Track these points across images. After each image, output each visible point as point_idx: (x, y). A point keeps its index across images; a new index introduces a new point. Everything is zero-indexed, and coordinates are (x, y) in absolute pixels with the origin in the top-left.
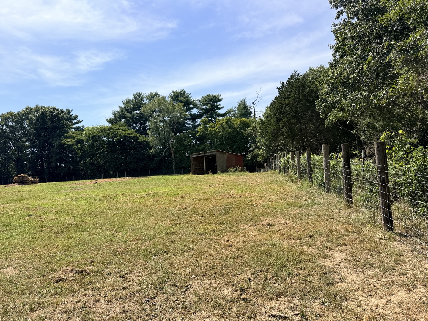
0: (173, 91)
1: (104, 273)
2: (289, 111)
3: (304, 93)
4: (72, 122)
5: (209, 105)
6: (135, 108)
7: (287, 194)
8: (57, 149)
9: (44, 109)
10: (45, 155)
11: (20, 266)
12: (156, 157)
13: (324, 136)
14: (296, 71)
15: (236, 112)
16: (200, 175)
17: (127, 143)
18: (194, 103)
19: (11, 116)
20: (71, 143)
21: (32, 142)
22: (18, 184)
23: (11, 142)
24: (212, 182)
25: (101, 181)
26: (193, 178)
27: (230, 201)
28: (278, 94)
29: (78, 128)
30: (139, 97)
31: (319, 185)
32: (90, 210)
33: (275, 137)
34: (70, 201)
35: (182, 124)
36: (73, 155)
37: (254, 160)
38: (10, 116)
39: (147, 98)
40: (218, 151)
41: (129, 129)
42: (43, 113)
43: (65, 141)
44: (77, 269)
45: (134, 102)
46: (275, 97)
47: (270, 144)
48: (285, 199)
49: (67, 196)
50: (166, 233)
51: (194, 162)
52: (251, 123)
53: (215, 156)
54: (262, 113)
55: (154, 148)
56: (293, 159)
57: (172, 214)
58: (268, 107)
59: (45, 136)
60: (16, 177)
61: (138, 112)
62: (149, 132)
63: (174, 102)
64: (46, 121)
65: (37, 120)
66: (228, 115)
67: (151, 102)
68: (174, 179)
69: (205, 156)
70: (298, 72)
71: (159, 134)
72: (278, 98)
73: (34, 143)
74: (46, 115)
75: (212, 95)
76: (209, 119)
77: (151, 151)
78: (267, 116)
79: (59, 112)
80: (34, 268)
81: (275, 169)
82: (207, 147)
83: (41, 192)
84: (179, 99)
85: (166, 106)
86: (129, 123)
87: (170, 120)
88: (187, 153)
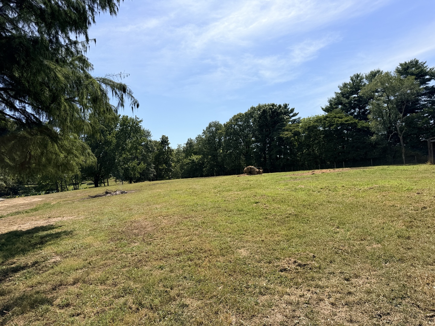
0: (400, 64)
1: (327, 271)
4: (289, 115)
6: (353, 92)
8: (276, 142)
9: (265, 107)
10: (267, 148)
11: (251, 249)
12: (379, 144)
17: (345, 132)
18: (432, 72)
19: (240, 116)
20: (288, 136)
21: (256, 137)
22: (248, 175)
23: (241, 139)
25: (319, 171)
26: (433, 169)
29: (295, 120)
30: (358, 79)
32: (309, 202)
34: (290, 191)
35: (414, 102)
36: (290, 147)
39: (367, 78)
41: (346, 116)
42: (264, 111)
43: (283, 134)
44: (299, 261)
45: (352, 85)
49: (287, 186)
50: (399, 237)
51: (433, 148)
55: (377, 134)
57: (405, 213)
59: (266, 131)
60: (246, 168)
61: (356, 96)
62: (370, 116)
63: (402, 77)
64: (267, 117)
65: (260, 118)
67: (372, 82)
71: (383, 118)
73: (258, 138)
74: (266, 112)
77: (372, 138)
79: (277, 107)
80: (262, 253)
83: (265, 181)
84: (408, 72)
85: (392, 83)
86: (346, 109)
87: (396, 100)
88: (422, 137)
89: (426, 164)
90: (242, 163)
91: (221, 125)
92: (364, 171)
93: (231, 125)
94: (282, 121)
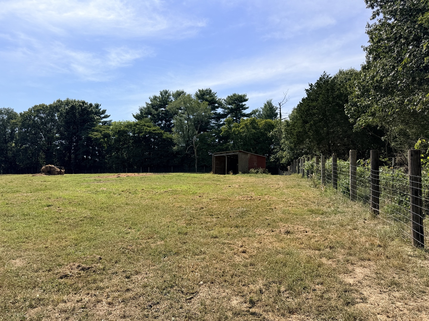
0: (199, 90)
2: (316, 114)
3: (333, 96)
4: (100, 116)
5: (234, 105)
6: (161, 105)
7: (309, 200)
8: (84, 142)
9: (74, 102)
10: (73, 147)
12: (180, 154)
13: (352, 141)
14: (326, 73)
15: (261, 113)
16: (221, 174)
17: (152, 140)
18: (220, 102)
19: (43, 108)
20: (98, 137)
21: (61, 134)
22: (46, 174)
23: (42, 133)
24: (232, 182)
25: (124, 175)
26: (214, 178)
27: (248, 203)
28: (306, 96)
29: (105, 123)
30: (166, 95)
31: (344, 192)
32: (107, 204)
33: (300, 140)
34: (90, 194)
35: (206, 122)
36: (99, 149)
37: (278, 162)
38: (42, 108)
39: (173, 96)
40: (240, 152)
41: (154, 126)
42: (73, 106)
43: (93, 134)
45: (161, 99)
46: (303, 99)
47: (295, 146)
48: (307, 205)
49: (89, 189)
50: (179, 233)
51: (215, 161)
52: (276, 125)
53: (237, 156)
54: (288, 114)
55: (178, 145)
56: (318, 164)
57: (188, 213)
58: (294, 109)
59: (73, 129)
60: (44, 167)
61: (164, 109)
62: (174, 129)
63: (199, 101)
64: (75, 114)
65: (67, 113)
66: (253, 115)
67: (177, 100)
68: (194, 177)
69: (227, 155)
70: (328, 74)
71: (183, 132)
72: (306, 100)
73: (63, 135)
74: (75, 108)
75: (238, 95)
76: (233, 119)
77: (174, 148)
78: (292, 117)
79: (88, 106)
81: (299, 173)
82: (230, 147)
83: (65, 182)
84: (204, 98)
85: (192, 104)
86: (154, 119)
87: (194, 119)
88: (210, 152)
89: (210, 173)
90: (41, 161)
91: (15, 114)
92: (164, 176)
93: (30, 116)
94: (92, 121)
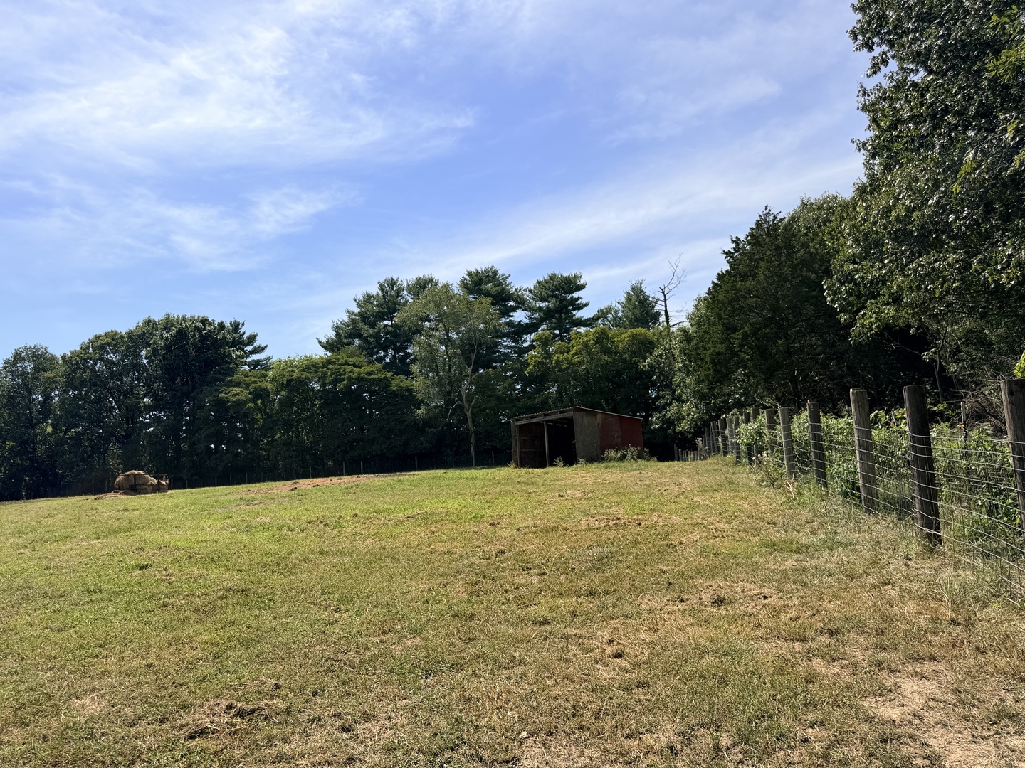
0: (468, 272)
1: (303, 717)
2: (756, 308)
3: (792, 262)
4: (243, 350)
5: (554, 300)
6: (383, 313)
7: (761, 518)
8: (210, 411)
9: (183, 322)
10: (185, 425)
11: (113, 693)
12: (432, 426)
13: (849, 368)
14: (770, 210)
15: (620, 314)
16: (535, 468)
17: (367, 396)
18: (518, 296)
19: (113, 340)
20: (240, 398)
21: (156, 397)
22: (125, 493)
23: (113, 398)
24: (565, 485)
25: (307, 483)
26: (519, 476)
27: (612, 534)
28: (726, 267)
29: (256, 363)
30: (393, 289)
31: (846, 494)
32: (277, 556)
33: (722, 373)
34: (235, 533)
35: (490, 346)
36: (245, 426)
37: (670, 429)
38: (110, 340)
39: (410, 289)
40: (578, 410)
41: (369, 363)
42: (180, 332)
43: (229, 393)
44: (240, 704)
45: (381, 300)
46: (719, 274)
47: (710, 389)
48: (758, 531)
49: (229, 521)
50: (454, 616)
51: (520, 436)
52: (658, 340)
53: (570, 421)
54: (685, 314)
55: (427, 405)
56: (773, 428)
57: (469, 566)
58: (699, 300)
59: (183, 383)
60: (121, 477)
61: (390, 323)
62: (415, 368)
63: (471, 298)
64: (187, 349)
65: (168, 348)
66: (599, 321)
67: (418, 299)
68: (472, 478)
69: (547, 421)
70: (774, 211)
71: (437, 373)
72: (727, 276)
73: (162, 399)
74: (186, 336)
75: (562, 276)
76: (554, 334)
77: (419, 411)
78: (696, 319)
79: (215, 328)
80: (143, 699)
81: (726, 453)
82: (550, 400)
83: (172, 510)
84: (482, 290)
85: (454, 306)
86: (369, 348)
87: (461, 340)
88: (503, 415)
89: (508, 467)
90: (112, 462)
91: (52, 359)
92: (400, 481)
93: (85, 360)
94: (226, 362)
